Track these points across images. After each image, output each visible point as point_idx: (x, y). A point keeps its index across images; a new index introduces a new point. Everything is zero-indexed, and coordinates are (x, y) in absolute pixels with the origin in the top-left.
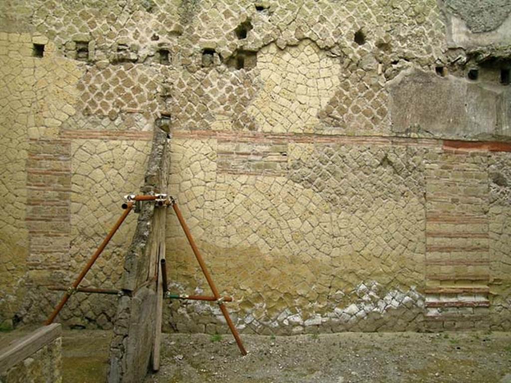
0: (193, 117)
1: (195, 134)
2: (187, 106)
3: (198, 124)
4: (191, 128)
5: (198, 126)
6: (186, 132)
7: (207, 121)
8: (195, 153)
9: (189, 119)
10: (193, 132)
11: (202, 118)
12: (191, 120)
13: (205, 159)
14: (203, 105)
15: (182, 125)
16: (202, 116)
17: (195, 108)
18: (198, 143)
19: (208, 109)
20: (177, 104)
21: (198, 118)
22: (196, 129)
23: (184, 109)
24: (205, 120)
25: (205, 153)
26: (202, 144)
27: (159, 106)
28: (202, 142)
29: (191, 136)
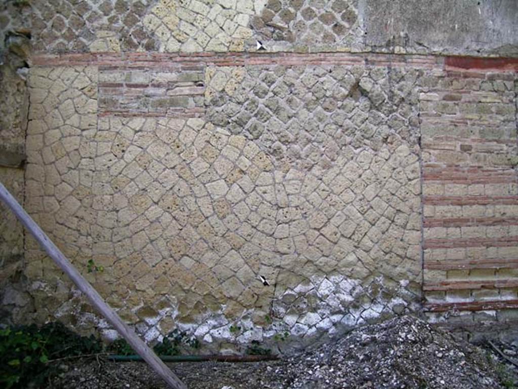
0: (64, 36)
1: (66, 59)
2: (54, 18)
3: (71, 45)
4: (60, 52)
5: (71, 48)
6: (52, 56)
7: (84, 40)
8: (65, 87)
9: (56, 38)
10: (64, 56)
11: (78, 36)
12: (61, 40)
13: (81, 95)
14: (78, 16)
15: (47, 47)
16: (77, 33)
17: (66, 21)
18: (70, 73)
19: (85, 24)
20: (41, 17)
21: (70, 37)
22: (67, 52)
23: (49, 24)
24: (81, 38)
25: (80, 88)
26: (78, 74)
27: (12, 20)
28: (76, 71)
29: (60, 63)
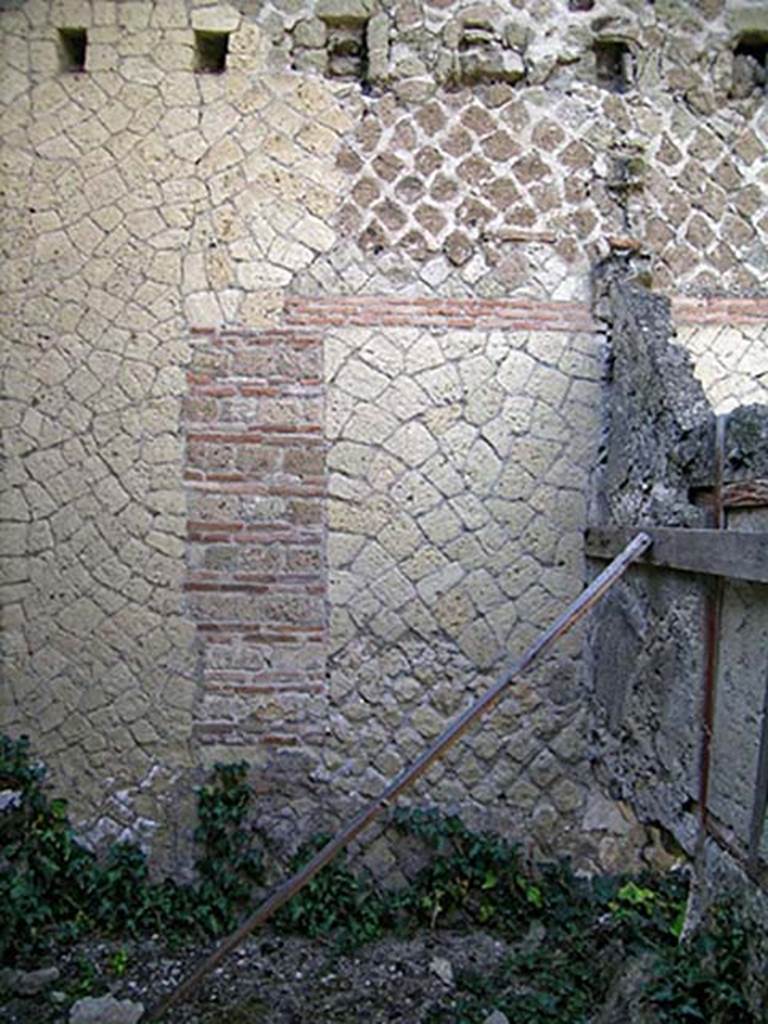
0: (709, 259)
1: (719, 309)
2: (688, 219)
3: (726, 279)
4: (707, 295)
5: (726, 286)
6: (693, 302)
7: (755, 271)
8: (724, 372)
9: (696, 262)
10: (716, 302)
11: (739, 261)
12: (703, 267)
13: (754, 390)
14: (738, 218)
15: (678, 281)
16: (739, 255)
17: (715, 227)
18: (732, 340)
19: (755, 232)
20: (660, 214)
21: (727, 261)
22: (720, 293)
23: (681, 232)
24: (747, 266)
25: (754, 374)
26: (748, 343)
27: (602, 220)
28: (745, 337)
29: (709, 317)
